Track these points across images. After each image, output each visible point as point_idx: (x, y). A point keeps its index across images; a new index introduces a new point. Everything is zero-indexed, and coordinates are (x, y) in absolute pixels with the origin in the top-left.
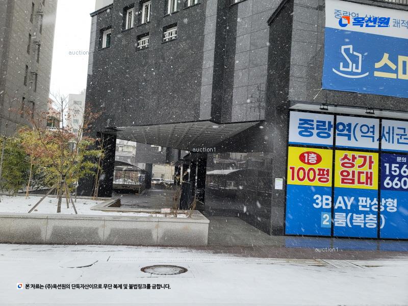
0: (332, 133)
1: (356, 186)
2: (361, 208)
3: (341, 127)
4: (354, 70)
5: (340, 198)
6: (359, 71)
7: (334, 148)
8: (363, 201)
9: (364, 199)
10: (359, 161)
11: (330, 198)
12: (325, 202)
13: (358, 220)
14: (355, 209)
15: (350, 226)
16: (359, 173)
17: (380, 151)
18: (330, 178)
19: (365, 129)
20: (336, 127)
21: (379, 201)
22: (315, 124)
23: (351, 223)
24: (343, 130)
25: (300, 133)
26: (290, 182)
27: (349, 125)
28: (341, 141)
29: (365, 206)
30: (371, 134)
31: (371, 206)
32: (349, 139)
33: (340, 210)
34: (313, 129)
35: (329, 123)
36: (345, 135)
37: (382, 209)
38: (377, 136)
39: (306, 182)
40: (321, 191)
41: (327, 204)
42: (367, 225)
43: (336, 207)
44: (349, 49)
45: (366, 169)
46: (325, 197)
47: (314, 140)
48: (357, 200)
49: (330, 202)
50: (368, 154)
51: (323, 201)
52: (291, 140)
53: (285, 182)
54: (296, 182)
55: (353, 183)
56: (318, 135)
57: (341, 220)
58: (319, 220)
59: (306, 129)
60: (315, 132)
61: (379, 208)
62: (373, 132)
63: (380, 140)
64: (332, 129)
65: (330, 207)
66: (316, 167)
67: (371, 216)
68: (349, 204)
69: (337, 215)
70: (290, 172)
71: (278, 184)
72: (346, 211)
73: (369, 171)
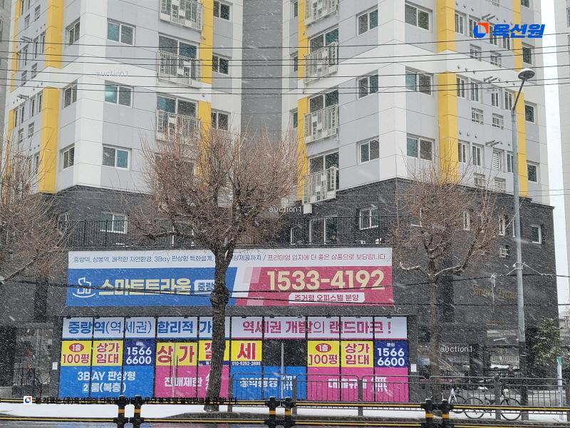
0: (91, 329)
1: (107, 364)
2: (109, 379)
3: (97, 325)
4: (86, 293)
5: (96, 373)
6: (90, 292)
7: (93, 339)
8: (112, 374)
9: (112, 372)
10: (110, 347)
11: (89, 373)
12: (85, 376)
13: (108, 387)
14: (106, 380)
15: (102, 391)
16: (109, 355)
17: (124, 339)
18: (89, 360)
19: (114, 325)
20: (94, 325)
21: (122, 373)
22: (80, 324)
23: (103, 389)
24: (99, 327)
25: (70, 331)
26: (62, 364)
27: (103, 323)
28: (98, 334)
29: (112, 378)
30: (118, 328)
31: (116, 377)
32: (103, 332)
33: (96, 381)
34: (78, 328)
35: (90, 323)
36: (100, 330)
37: (125, 379)
38: (122, 329)
39: (73, 364)
40: (83, 369)
41: (87, 378)
42: (114, 391)
43: (93, 380)
44: (83, 280)
45: (114, 352)
46: (85, 373)
47: (80, 335)
48: (107, 374)
49: (89, 376)
50: (115, 342)
51: (84, 376)
52: (64, 336)
53: (59, 365)
54: (67, 364)
55: (105, 362)
56: (82, 332)
57: (96, 388)
58: (82, 388)
59: (74, 329)
60: (80, 330)
61: (122, 378)
62: (120, 327)
63: (124, 332)
64: (92, 327)
65: (89, 379)
66: (80, 354)
67: (117, 384)
68: (102, 377)
69: (93, 385)
70: (63, 357)
71: (55, 366)
72: (100, 382)
73: (116, 353)
